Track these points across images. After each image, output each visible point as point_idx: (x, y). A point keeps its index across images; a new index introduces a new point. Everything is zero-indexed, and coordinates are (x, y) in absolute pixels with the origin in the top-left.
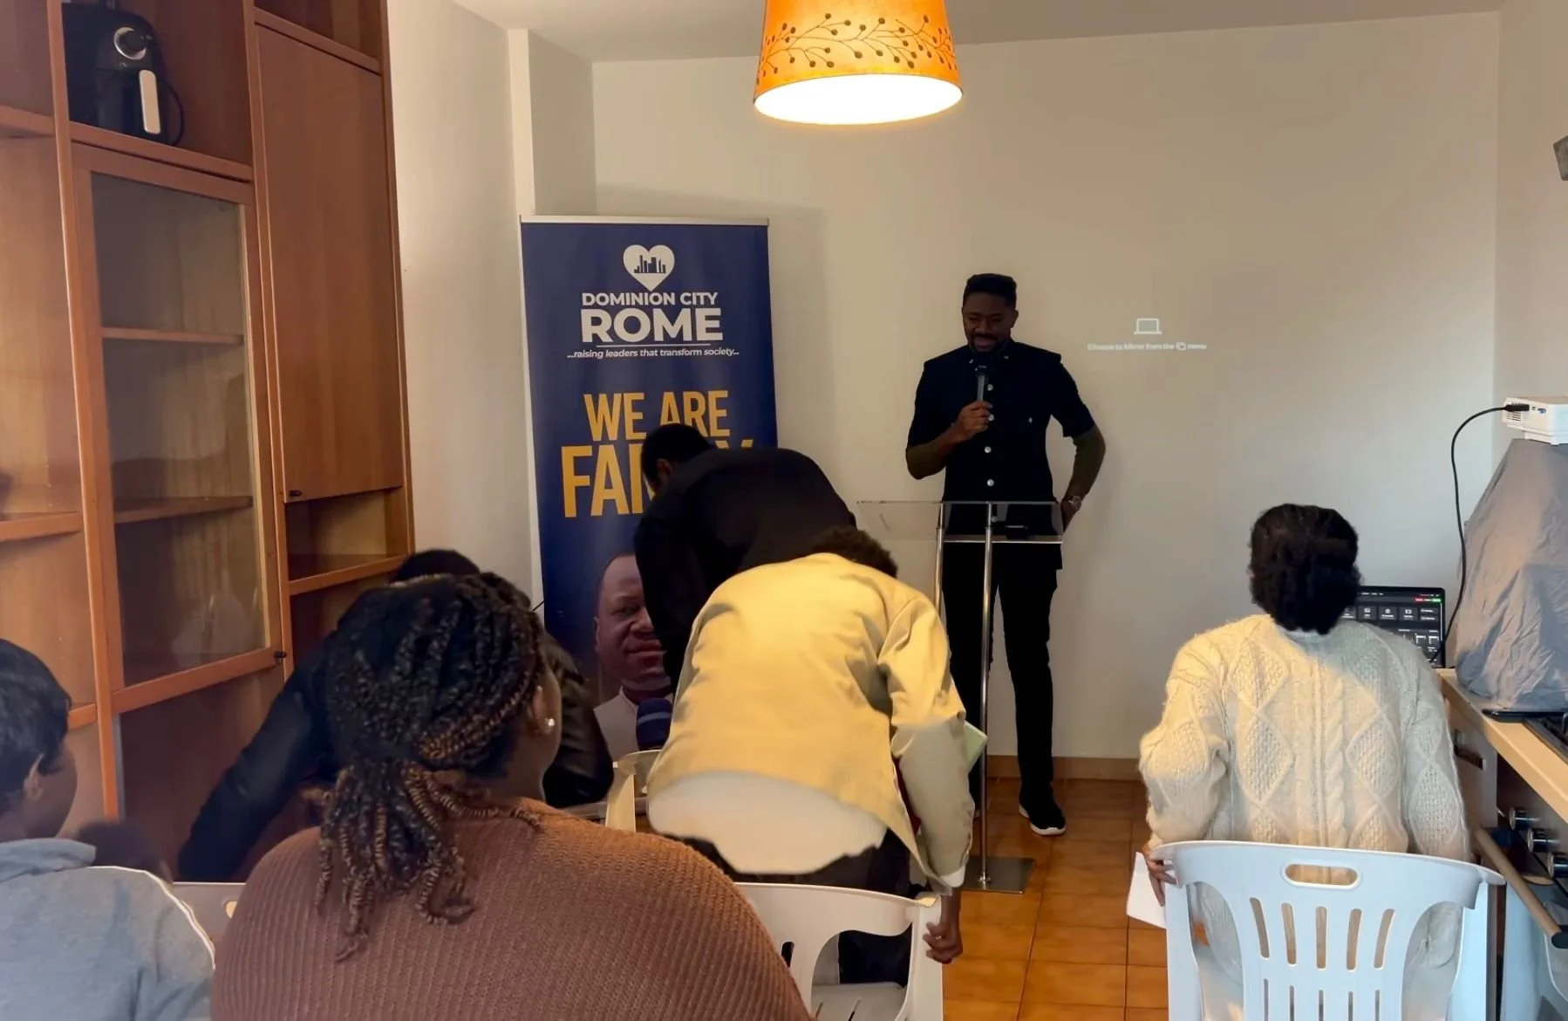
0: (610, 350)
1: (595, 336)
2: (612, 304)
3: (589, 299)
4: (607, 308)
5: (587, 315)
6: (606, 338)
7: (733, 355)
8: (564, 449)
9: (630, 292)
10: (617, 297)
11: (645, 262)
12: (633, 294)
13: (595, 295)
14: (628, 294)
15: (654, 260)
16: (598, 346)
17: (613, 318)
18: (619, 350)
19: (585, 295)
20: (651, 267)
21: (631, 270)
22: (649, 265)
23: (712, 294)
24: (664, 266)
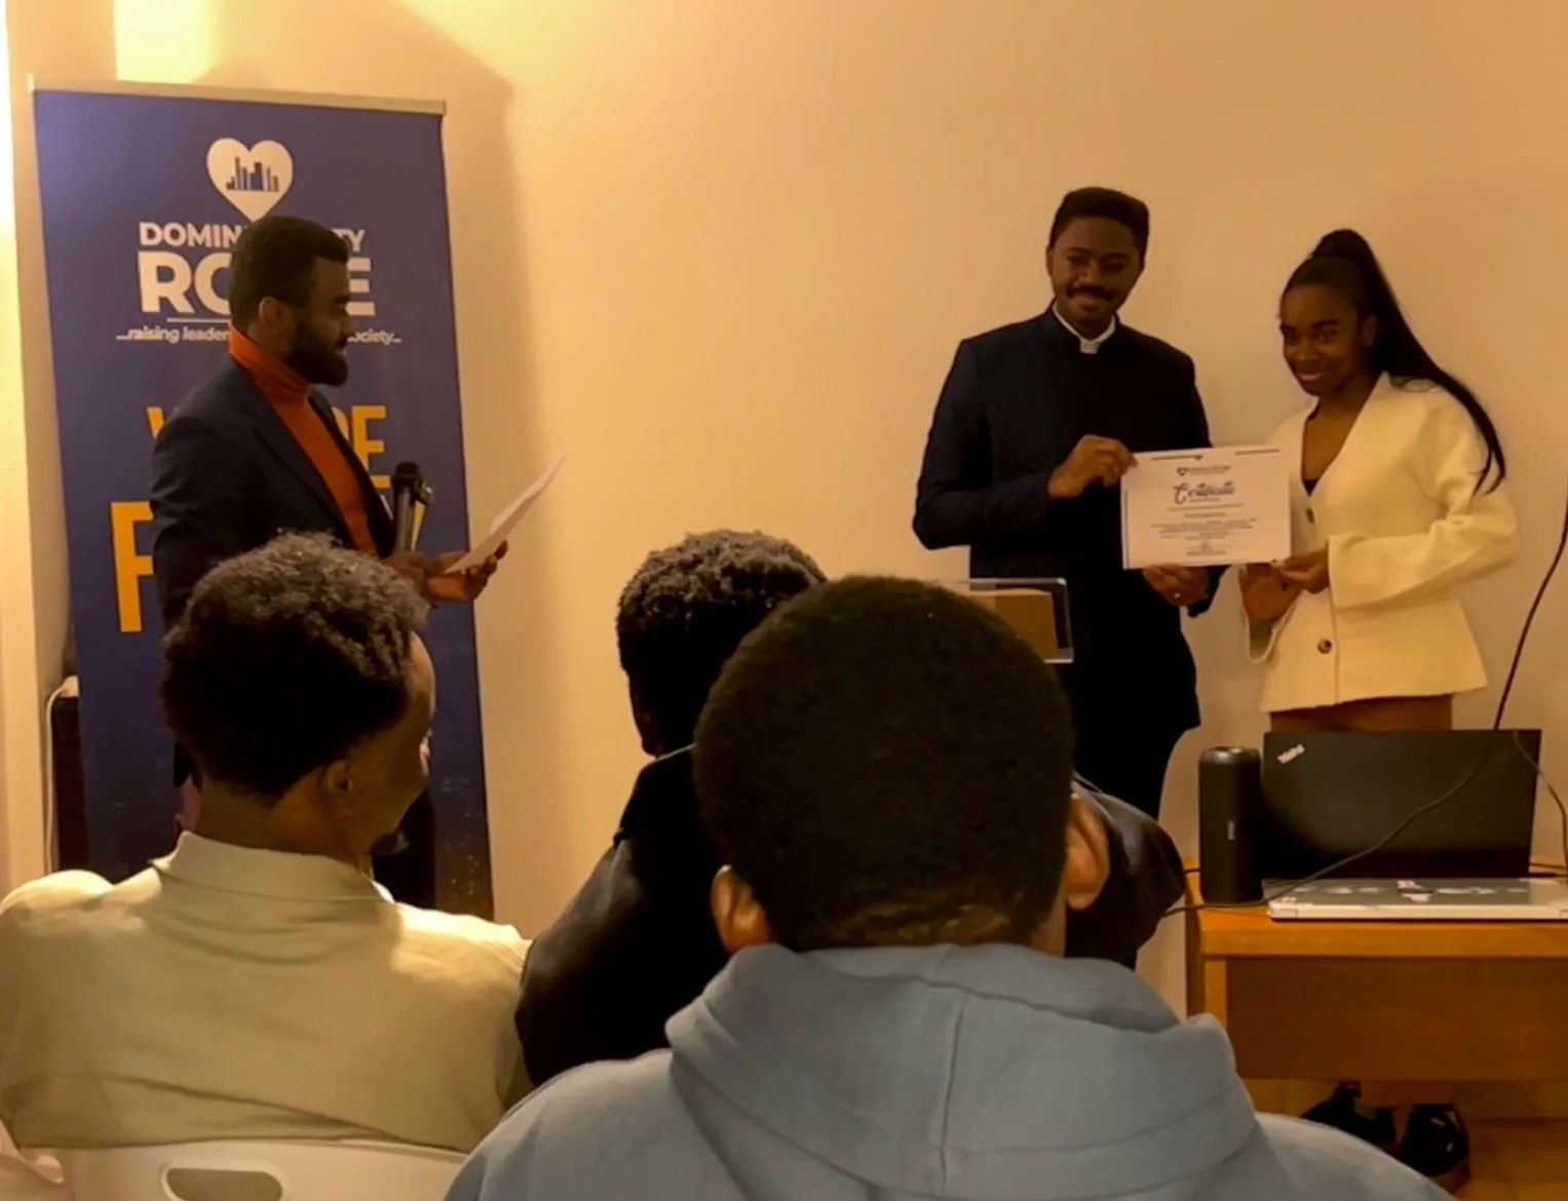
0: (192, 327)
1: (164, 302)
2: (191, 244)
3: (151, 234)
4: (184, 251)
5: (148, 263)
6: (182, 305)
7: (392, 344)
8: (115, 506)
9: (221, 225)
10: (199, 230)
11: (245, 170)
12: (226, 228)
13: (162, 226)
14: (216, 228)
15: (258, 166)
16: (170, 320)
17: (193, 268)
18: (205, 327)
19: (144, 227)
20: (255, 180)
21: (221, 186)
22: (252, 175)
23: (356, 233)
24: (276, 179)
